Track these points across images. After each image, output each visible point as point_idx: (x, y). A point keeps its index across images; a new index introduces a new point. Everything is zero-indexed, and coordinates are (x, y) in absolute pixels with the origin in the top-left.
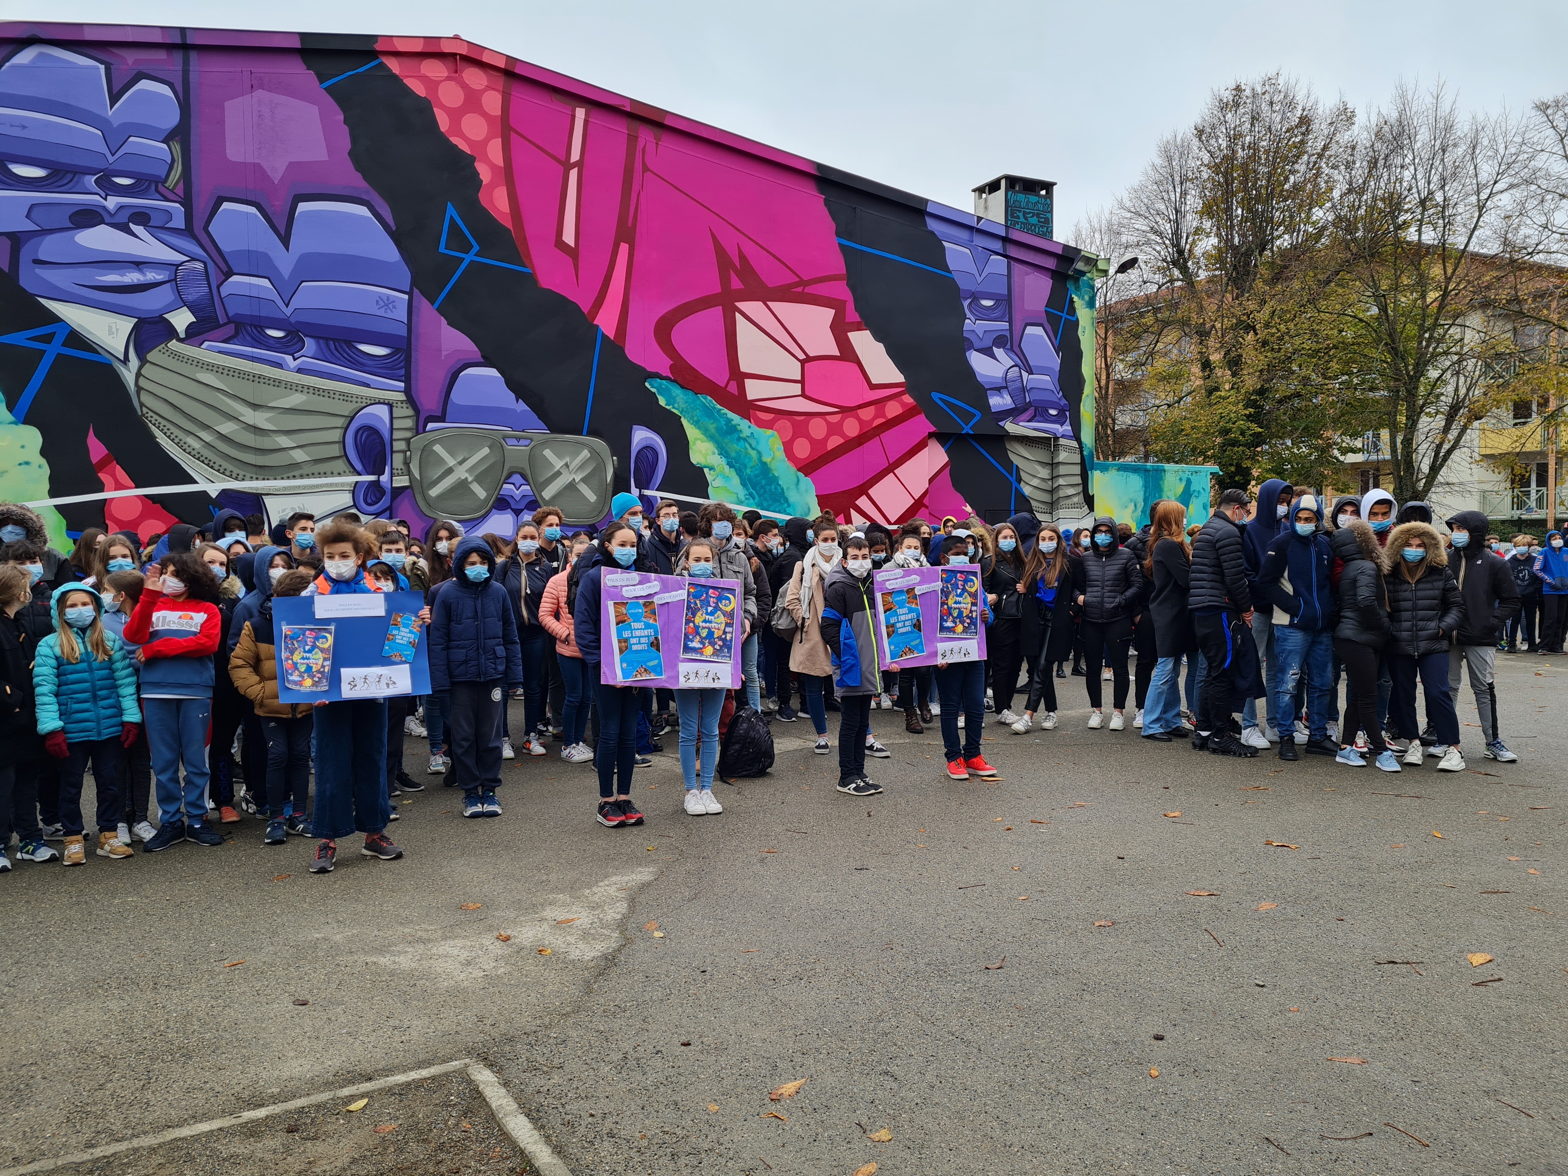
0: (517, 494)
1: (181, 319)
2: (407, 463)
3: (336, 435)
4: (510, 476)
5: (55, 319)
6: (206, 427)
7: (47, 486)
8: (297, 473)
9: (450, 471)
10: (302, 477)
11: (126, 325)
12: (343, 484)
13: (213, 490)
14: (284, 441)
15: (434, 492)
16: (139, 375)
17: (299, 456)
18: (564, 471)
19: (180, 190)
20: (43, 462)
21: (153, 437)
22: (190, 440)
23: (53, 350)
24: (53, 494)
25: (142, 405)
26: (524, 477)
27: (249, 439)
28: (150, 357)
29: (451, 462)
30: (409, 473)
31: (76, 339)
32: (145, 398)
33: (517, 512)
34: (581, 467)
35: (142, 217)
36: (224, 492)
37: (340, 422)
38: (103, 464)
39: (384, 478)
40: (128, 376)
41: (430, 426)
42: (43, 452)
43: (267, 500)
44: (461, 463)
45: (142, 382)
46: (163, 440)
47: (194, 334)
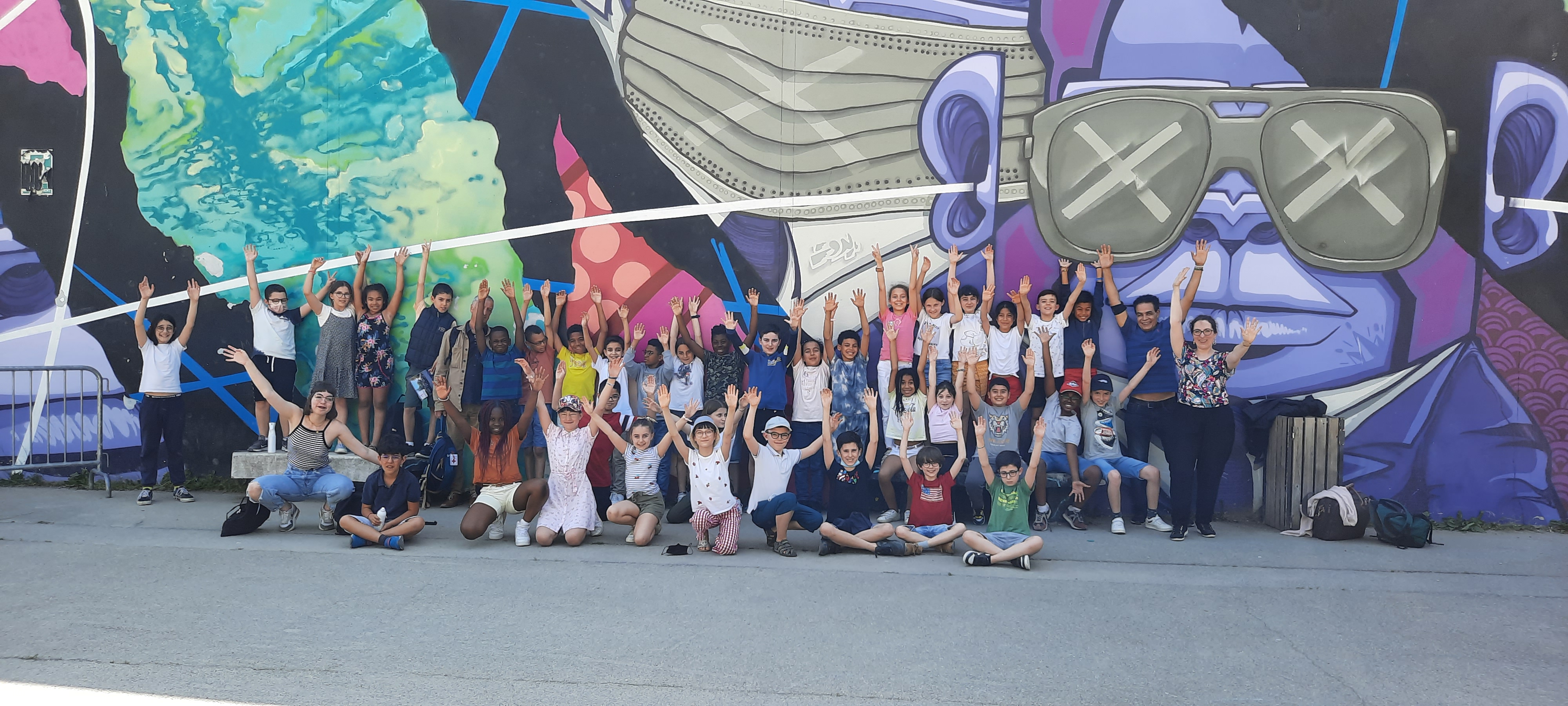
0: (1233, 211)
2: (1025, 160)
3: (907, 114)
4: (1219, 175)
6: (713, 111)
7: (501, 212)
8: (842, 183)
9: (1103, 170)
10: (849, 189)
12: (914, 200)
13: (717, 213)
14: (825, 129)
15: (1071, 211)
16: (624, 33)
17: (847, 153)
18: (1336, 165)
20: (499, 174)
21: (637, 131)
22: (690, 135)
23: (516, 5)
24: (510, 222)
25: (626, 81)
26: (1248, 176)
27: (772, 128)
28: (639, 5)
29: (1106, 153)
30: (1029, 177)
32: (632, 71)
33: (1231, 247)
34: (1374, 153)
36: (733, 216)
37: (916, 91)
38: (573, 176)
39: (985, 188)
40: (609, 38)
42: (500, 161)
43: (798, 231)
44: (1124, 155)
45: (629, 46)
46: (651, 136)
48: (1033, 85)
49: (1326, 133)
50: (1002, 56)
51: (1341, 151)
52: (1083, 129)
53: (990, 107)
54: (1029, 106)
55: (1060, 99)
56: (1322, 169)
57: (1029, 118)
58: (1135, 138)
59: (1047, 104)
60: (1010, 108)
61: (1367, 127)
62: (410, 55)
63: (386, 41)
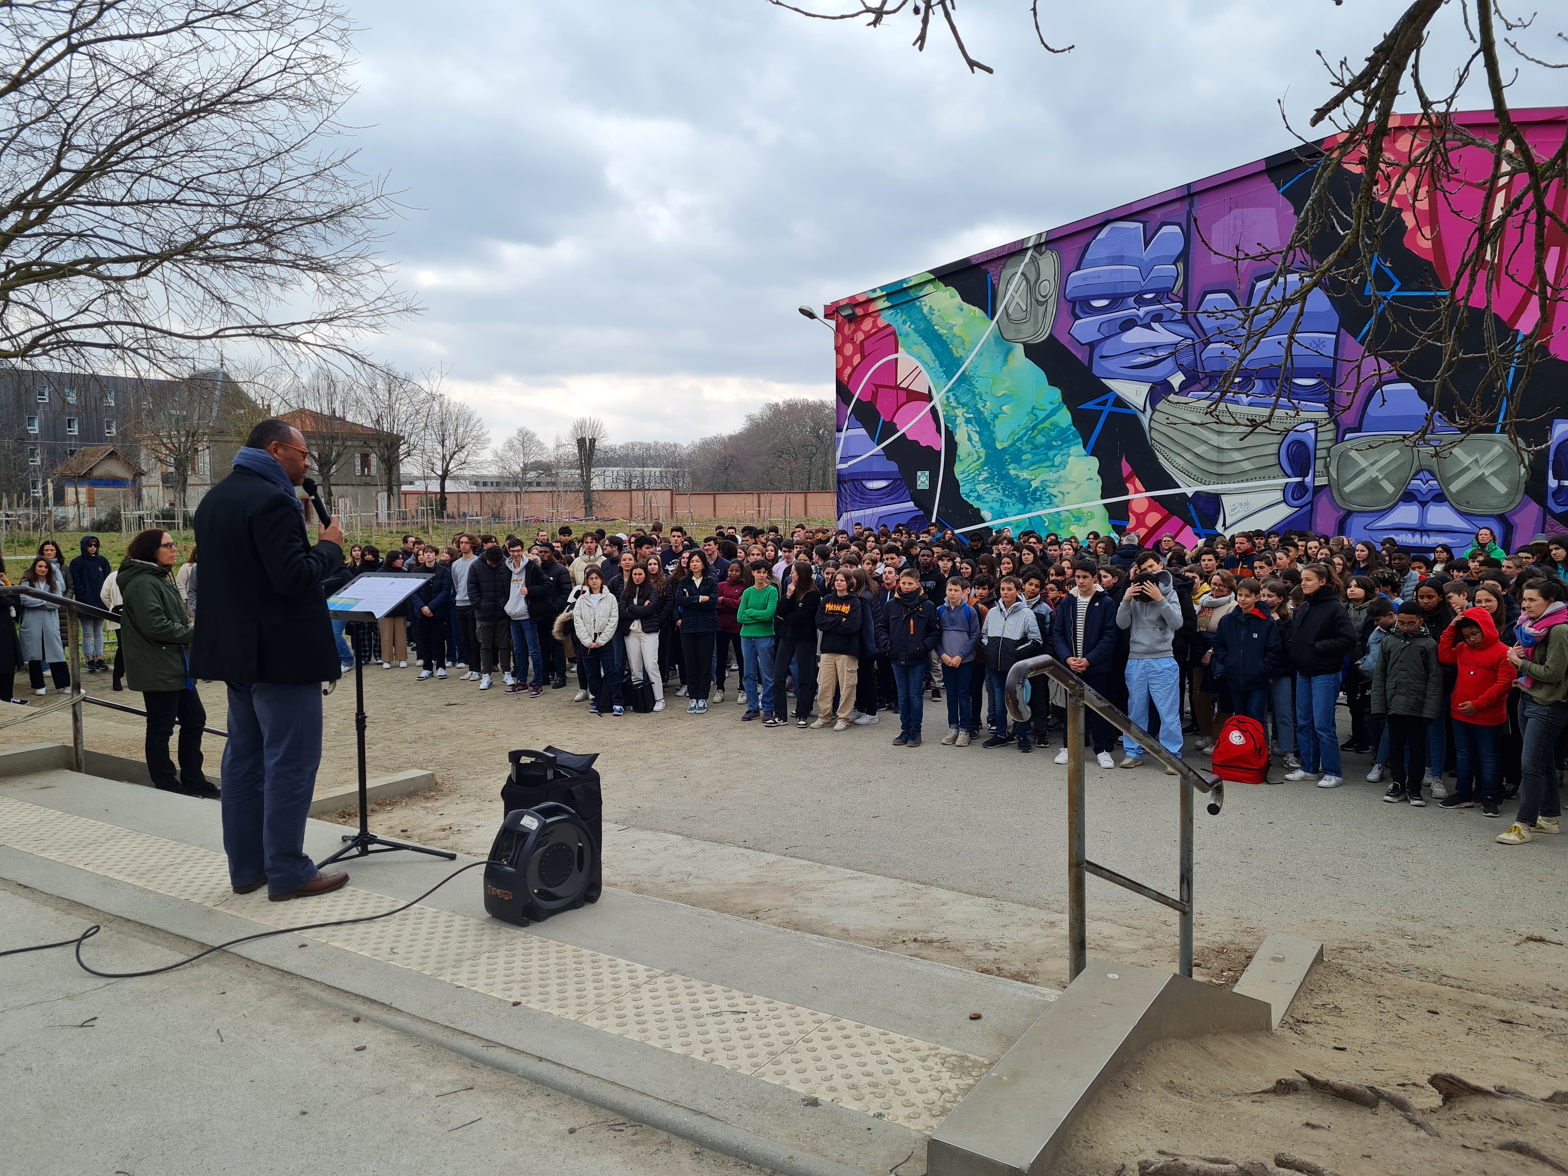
0: (1424, 488)
1: (1177, 380)
2: (1327, 467)
3: (1273, 449)
5: (1108, 390)
6: (1188, 450)
7: (1100, 493)
8: (1244, 478)
9: (1363, 471)
10: (1247, 480)
11: (1145, 388)
12: (1276, 485)
13: (1190, 492)
14: (1236, 456)
15: (1348, 489)
16: (1151, 419)
17: (1247, 466)
19: (1181, 295)
20: (1099, 478)
21: (1156, 458)
22: (1179, 461)
23: (1108, 408)
24: (1103, 497)
25: (1152, 438)
26: (1432, 473)
27: (1214, 456)
28: (1158, 407)
29: (1364, 464)
30: (1328, 474)
31: (1119, 402)
32: (1155, 435)
33: (1423, 504)
34: (1491, 463)
35: (1158, 317)
36: (1197, 493)
37: (1279, 439)
38: (1129, 478)
39: (1308, 479)
40: (1145, 420)
41: (1348, 436)
42: (1100, 472)
43: (1223, 498)
44: (1372, 464)
45: (1153, 424)
46: (1162, 460)
47: (1184, 388)
48: (1331, 435)
49: (1469, 454)
50: (1316, 423)
51: (1476, 461)
52: (1353, 453)
53: (1311, 446)
54: (1329, 444)
55: (1343, 441)
56: (1467, 469)
57: (1328, 449)
58: (1377, 457)
59: (1337, 443)
60: (1319, 445)
61: (1489, 450)
62: (1064, 431)
63: (1055, 425)
